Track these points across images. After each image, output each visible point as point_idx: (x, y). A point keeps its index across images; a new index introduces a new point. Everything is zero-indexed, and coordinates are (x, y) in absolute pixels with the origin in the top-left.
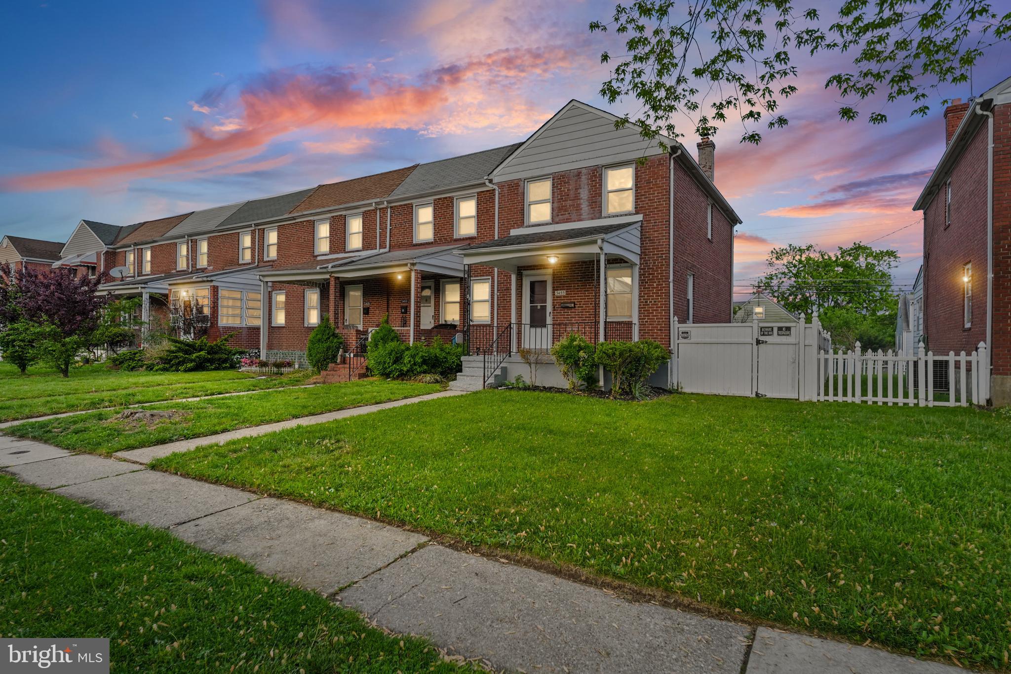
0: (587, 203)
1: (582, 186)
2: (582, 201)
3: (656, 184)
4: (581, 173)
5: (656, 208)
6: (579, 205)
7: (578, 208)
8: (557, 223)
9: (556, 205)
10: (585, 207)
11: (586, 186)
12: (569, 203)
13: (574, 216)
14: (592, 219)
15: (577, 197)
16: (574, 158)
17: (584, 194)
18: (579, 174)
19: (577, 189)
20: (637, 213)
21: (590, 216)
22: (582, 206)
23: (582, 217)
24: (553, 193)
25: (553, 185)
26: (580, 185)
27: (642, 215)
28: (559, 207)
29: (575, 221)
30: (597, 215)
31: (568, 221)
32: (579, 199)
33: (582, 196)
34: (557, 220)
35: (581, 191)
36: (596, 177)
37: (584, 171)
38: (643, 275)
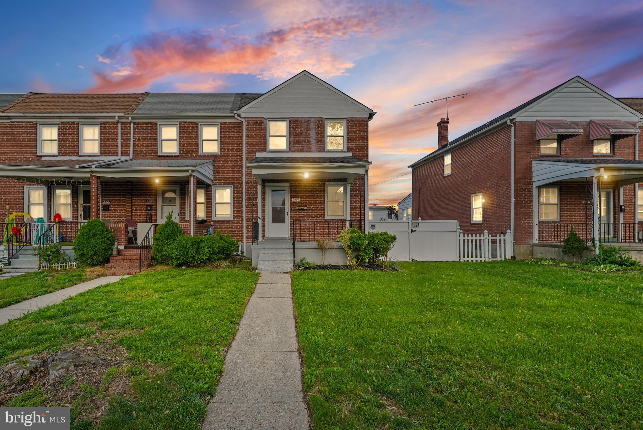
0: (315, 141)
1: (311, 129)
2: (311, 139)
3: (361, 135)
4: (310, 120)
5: (360, 150)
6: (309, 142)
7: (308, 144)
8: (293, 152)
9: (292, 139)
10: (313, 143)
11: (314, 130)
12: (302, 139)
13: (305, 148)
14: (319, 152)
15: (308, 136)
16: (305, 109)
17: (313, 134)
18: (309, 121)
19: (307, 131)
20: (348, 151)
21: (317, 150)
22: (311, 143)
23: (312, 150)
24: (290, 131)
25: (290, 125)
26: (309, 129)
27: (352, 153)
28: (294, 141)
29: (306, 152)
30: (322, 150)
31: (301, 151)
32: (309, 138)
33: (311, 136)
34: (293, 149)
35: (310, 132)
36: (320, 125)
37: (312, 119)
38: (352, 190)
